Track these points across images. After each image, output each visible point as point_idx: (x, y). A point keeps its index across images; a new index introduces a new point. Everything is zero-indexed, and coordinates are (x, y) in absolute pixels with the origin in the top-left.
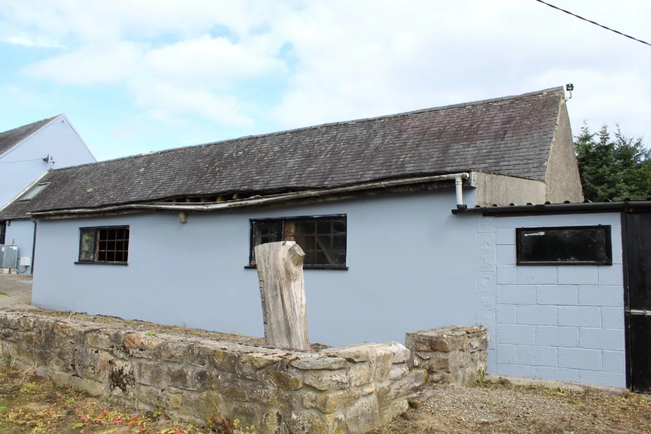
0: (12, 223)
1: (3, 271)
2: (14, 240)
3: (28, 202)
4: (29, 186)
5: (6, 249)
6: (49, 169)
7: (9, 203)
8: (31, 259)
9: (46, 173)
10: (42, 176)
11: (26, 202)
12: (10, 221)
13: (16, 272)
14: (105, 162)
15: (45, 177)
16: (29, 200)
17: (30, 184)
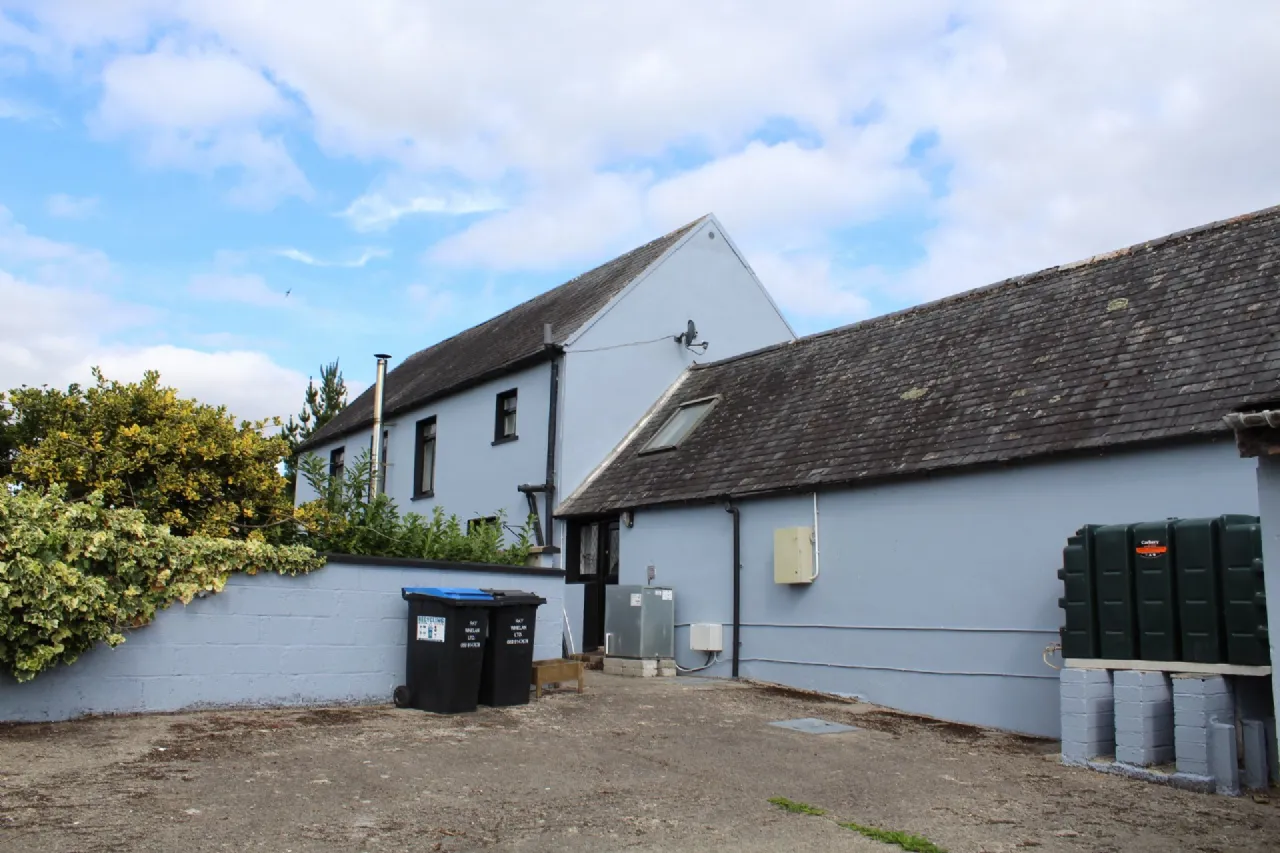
0: (641, 520)
1: (642, 668)
2: (651, 569)
3: (672, 454)
4: (648, 414)
5: (645, 599)
6: (692, 365)
7: (606, 464)
8: (731, 629)
9: (685, 376)
10: (677, 385)
11: (664, 455)
12: (632, 512)
13: (674, 672)
14: (907, 315)
15: (685, 385)
16: (674, 448)
17: (648, 407)
